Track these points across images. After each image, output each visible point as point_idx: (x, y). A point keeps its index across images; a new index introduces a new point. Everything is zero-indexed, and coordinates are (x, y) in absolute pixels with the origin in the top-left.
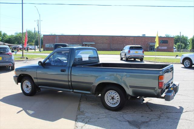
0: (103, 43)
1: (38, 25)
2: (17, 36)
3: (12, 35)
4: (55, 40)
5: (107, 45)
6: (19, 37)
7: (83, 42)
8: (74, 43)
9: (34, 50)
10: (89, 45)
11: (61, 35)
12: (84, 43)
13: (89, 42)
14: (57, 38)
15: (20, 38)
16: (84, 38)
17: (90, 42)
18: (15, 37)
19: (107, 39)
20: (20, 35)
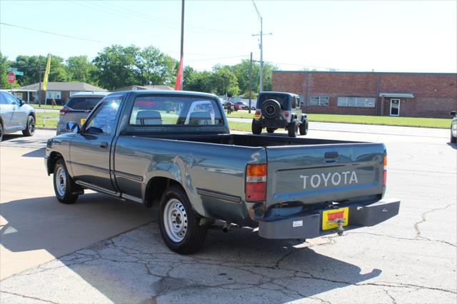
0: (439, 97)
1: (261, 46)
2: (217, 75)
3: (205, 73)
4: (304, 85)
5: (450, 100)
6: (223, 76)
7: (380, 92)
8: (354, 94)
9: (248, 111)
10: (398, 101)
11: (329, 71)
12: (381, 95)
13: (396, 92)
14: (310, 78)
15: (223, 79)
16: (382, 81)
17: (400, 92)
18: (211, 78)
19: (451, 85)
20: (224, 72)
